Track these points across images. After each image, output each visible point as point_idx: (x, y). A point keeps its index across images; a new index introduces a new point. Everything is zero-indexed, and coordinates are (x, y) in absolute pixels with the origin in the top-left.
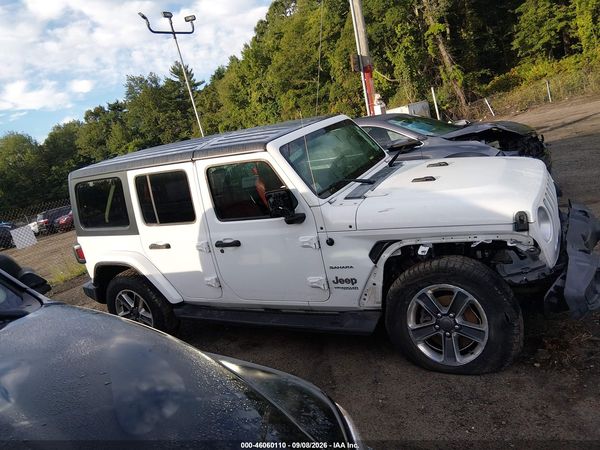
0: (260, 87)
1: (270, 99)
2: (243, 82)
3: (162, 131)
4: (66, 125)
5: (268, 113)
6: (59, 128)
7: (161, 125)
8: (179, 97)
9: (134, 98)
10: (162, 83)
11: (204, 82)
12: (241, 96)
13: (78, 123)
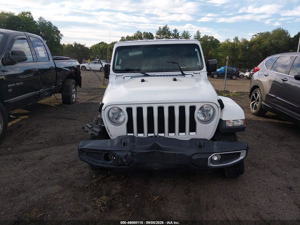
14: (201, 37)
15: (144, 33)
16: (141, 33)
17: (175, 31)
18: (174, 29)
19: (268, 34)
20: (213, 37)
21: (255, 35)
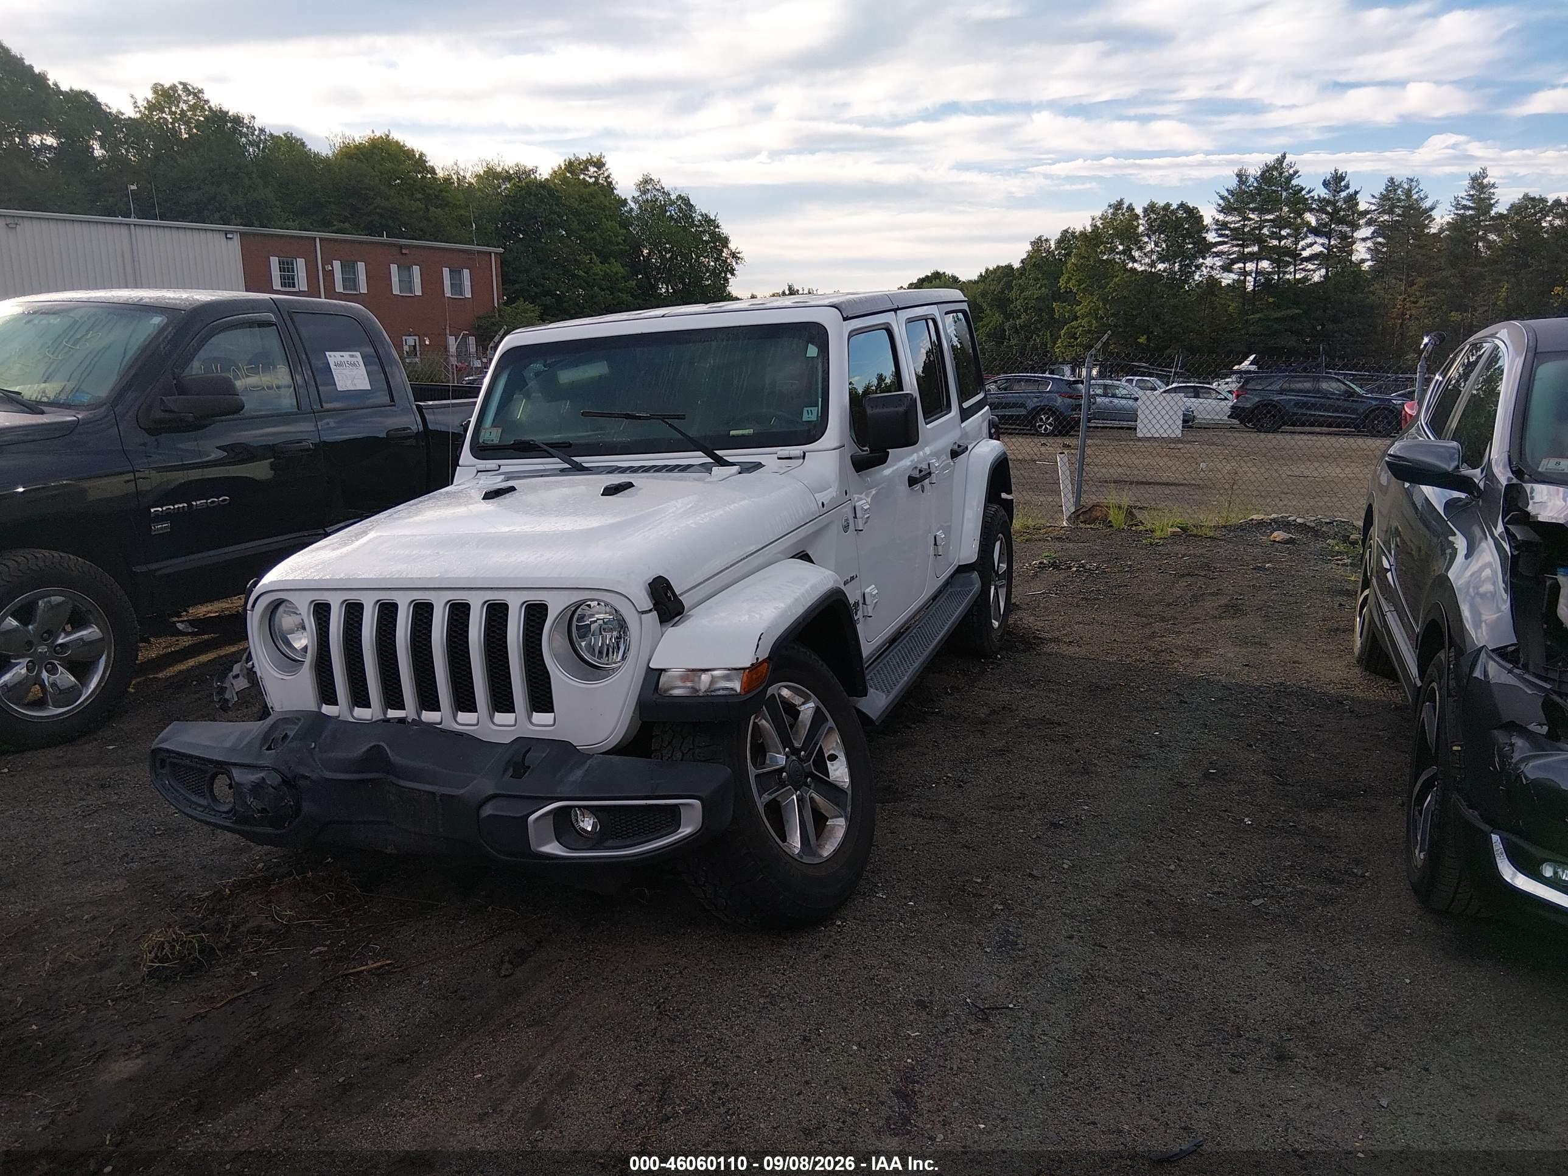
15: (1151, 208)
16: (1131, 208)
17: (1336, 181)
18: (1327, 172)
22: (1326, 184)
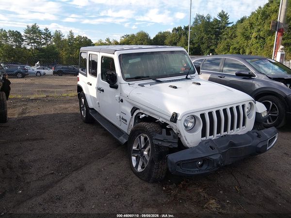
0: (259, 30)
1: (263, 38)
2: (252, 26)
3: (203, 43)
4: (164, 33)
5: (258, 45)
6: (161, 33)
7: (204, 40)
8: (218, 28)
9: (196, 25)
10: (211, 20)
11: (233, 23)
12: (248, 33)
13: (169, 32)
14: (75, 37)
15: (10, 31)
19: (133, 36)
20: (86, 38)
21: (123, 37)
22: (45, 30)
